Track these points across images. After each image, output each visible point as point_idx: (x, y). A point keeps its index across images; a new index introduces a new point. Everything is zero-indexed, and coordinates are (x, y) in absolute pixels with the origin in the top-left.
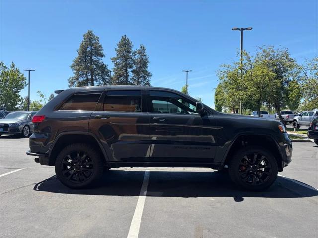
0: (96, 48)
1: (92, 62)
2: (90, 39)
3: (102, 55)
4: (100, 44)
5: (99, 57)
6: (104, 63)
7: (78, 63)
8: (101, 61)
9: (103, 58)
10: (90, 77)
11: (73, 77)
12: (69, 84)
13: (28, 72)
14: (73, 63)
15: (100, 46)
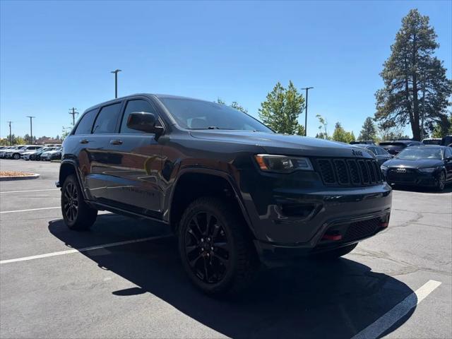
0: (422, 36)
1: (414, 60)
2: (413, 24)
3: (434, 46)
4: (430, 29)
5: (428, 50)
6: (438, 59)
7: (391, 65)
8: (432, 56)
9: (436, 50)
10: (411, 86)
11: (383, 89)
12: (376, 101)
13: (305, 90)
14: (383, 68)
15: (432, 31)
